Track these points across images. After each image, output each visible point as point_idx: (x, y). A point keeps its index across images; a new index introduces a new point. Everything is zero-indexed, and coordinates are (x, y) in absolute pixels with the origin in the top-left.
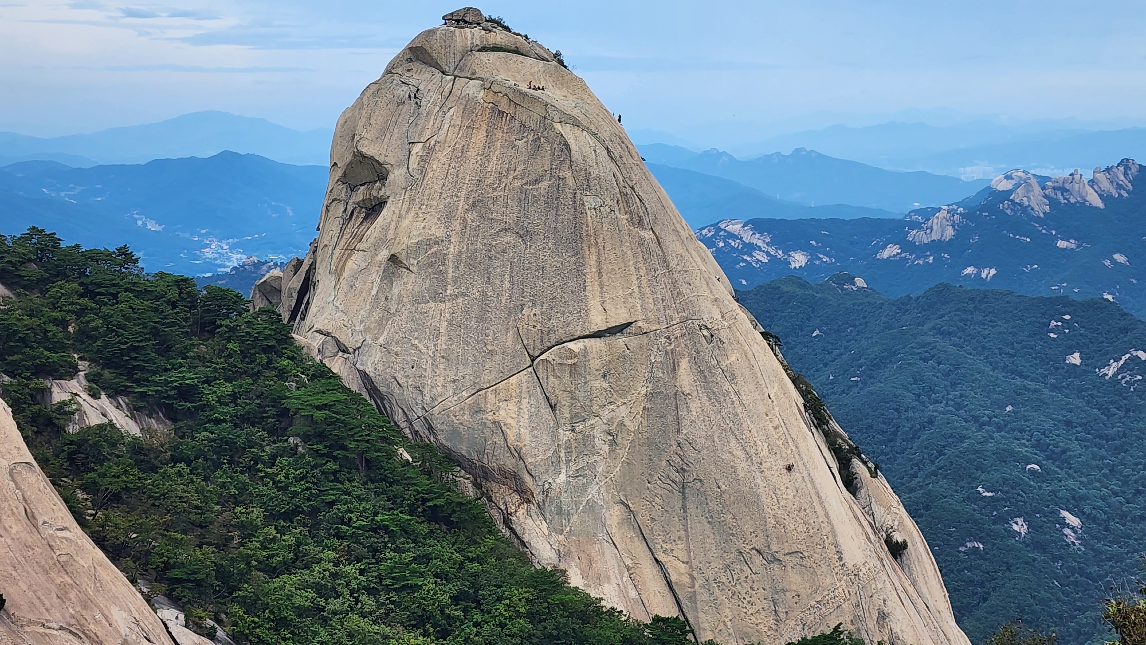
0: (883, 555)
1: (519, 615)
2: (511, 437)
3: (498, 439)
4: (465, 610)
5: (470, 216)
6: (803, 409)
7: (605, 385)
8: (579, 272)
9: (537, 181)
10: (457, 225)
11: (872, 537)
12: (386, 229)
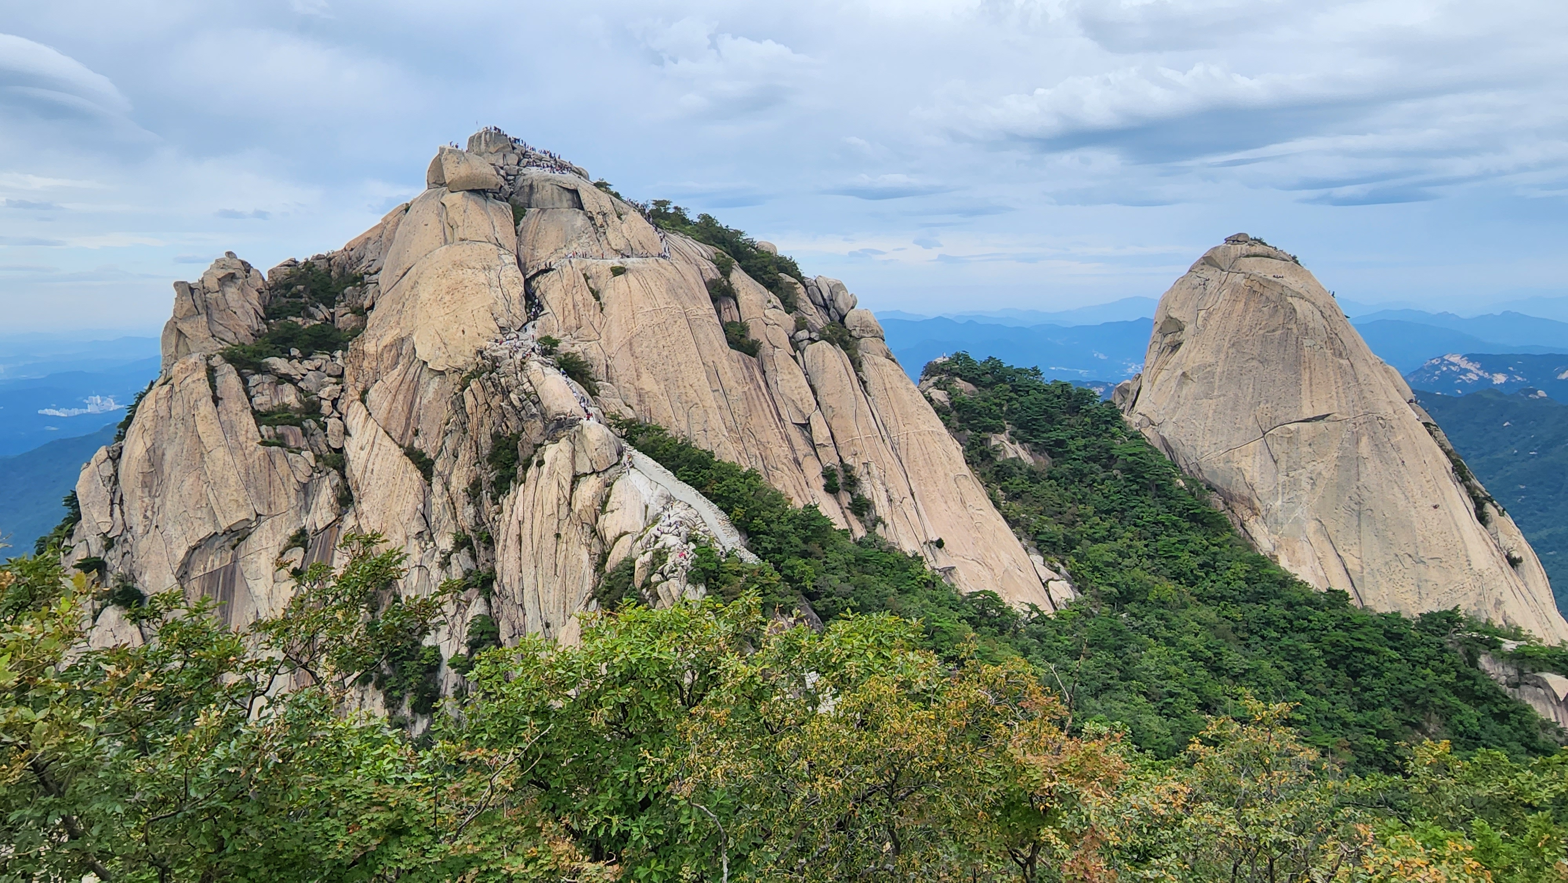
0: (1503, 565)
1: (1240, 579)
2: (1248, 479)
3: (1241, 479)
4: (1207, 574)
5: (1231, 351)
6: (1450, 471)
7: (1311, 450)
8: (1297, 383)
9: (1273, 331)
10: (1222, 356)
11: (1496, 553)
12: (1181, 358)
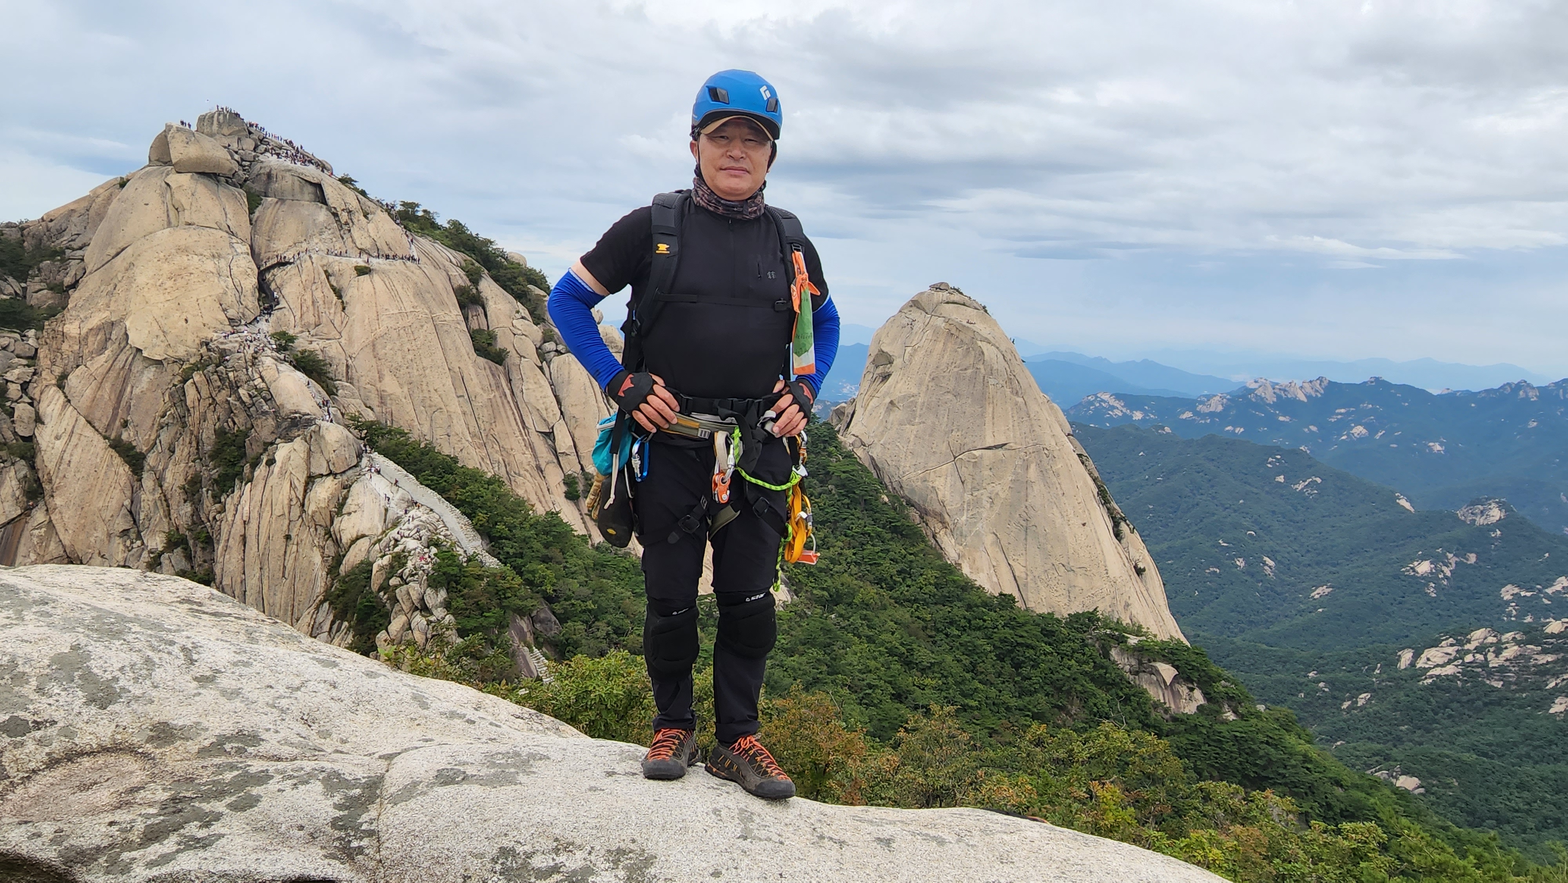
0: (1131, 573)
1: (930, 584)
2: (940, 496)
3: (934, 496)
4: (904, 579)
5: (931, 384)
6: (1096, 495)
7: (991, 474)
8: (982, 415)
9: (966, 369)
10: (924, 388)
11: (1127, 564)
12: (889, 388)
